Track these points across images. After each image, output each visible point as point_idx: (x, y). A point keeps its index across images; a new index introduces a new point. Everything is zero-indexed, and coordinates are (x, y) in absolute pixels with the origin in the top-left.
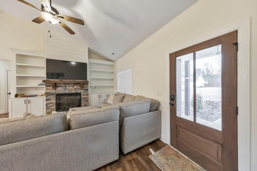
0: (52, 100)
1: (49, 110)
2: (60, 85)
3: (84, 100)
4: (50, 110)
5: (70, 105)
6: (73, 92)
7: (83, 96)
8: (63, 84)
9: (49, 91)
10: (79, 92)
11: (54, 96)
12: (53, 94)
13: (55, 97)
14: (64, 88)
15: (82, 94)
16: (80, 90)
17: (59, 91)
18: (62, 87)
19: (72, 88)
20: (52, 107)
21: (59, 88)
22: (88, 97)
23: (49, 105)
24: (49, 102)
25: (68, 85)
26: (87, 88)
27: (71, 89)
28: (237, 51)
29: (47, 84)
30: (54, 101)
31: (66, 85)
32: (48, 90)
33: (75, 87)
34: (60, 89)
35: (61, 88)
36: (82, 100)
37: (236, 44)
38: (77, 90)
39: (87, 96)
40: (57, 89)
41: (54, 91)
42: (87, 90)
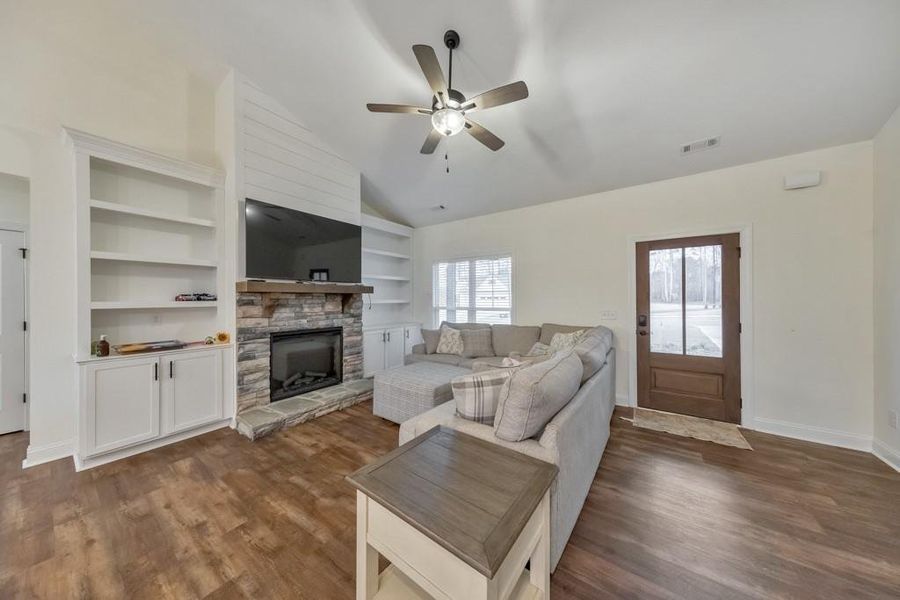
0: (259, 357)
1: (248, 397)
2: (285, 302)
3: (353, 350)
4: (250, 398)
5: (307, 373)
6: (322, 324)
7: (349, 339)
8: (293, 297)
9: (249, 323)
10: (337, 323)
11: (264, 343)
12: (262, 335)
13: (269, 346)
14: (298, 309)
15: (346, 330)
16: (341, 316)
17: (281, 323)
18: (293, 306)
19: (318, 309)
20: (258, 385)
21: (283, 310)
22: (362, 340)
23: (251, 377)
24: (249, 364)
25: (309, 302)
26: (358, 311)
27: (317, 315)
28: (740, 256)
29: (244, 298)
30: (265, 361)
31: (303, 301)
32: (249, 320)
33: (329, 307)
34: (285, 315)
35: (288, 310)
36: (345, 352)
37: (739, 249)
38: (331, 316)
39: (359, 338)
40: (275, 315)
41: (265, 322)
42: (358, 317)
